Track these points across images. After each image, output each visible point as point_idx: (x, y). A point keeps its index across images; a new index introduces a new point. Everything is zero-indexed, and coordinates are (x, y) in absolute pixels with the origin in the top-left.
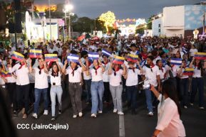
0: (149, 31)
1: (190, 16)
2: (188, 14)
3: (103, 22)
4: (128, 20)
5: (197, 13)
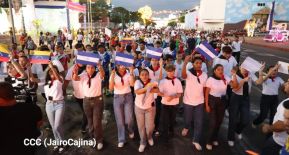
0: (182, 24)
1: (232, 8)
2: (229, 6)
3: (140, 14)
4: (165, 12)
5: (239, 5)
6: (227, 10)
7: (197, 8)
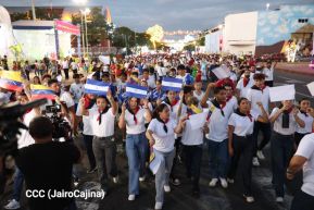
0: (201, 47)
1: (264, 26)
2: (261, 24)
3: (149, 36)
4: (180, 32)
5: (275, 22)
6: (259, 28)
7: (220, 27)
